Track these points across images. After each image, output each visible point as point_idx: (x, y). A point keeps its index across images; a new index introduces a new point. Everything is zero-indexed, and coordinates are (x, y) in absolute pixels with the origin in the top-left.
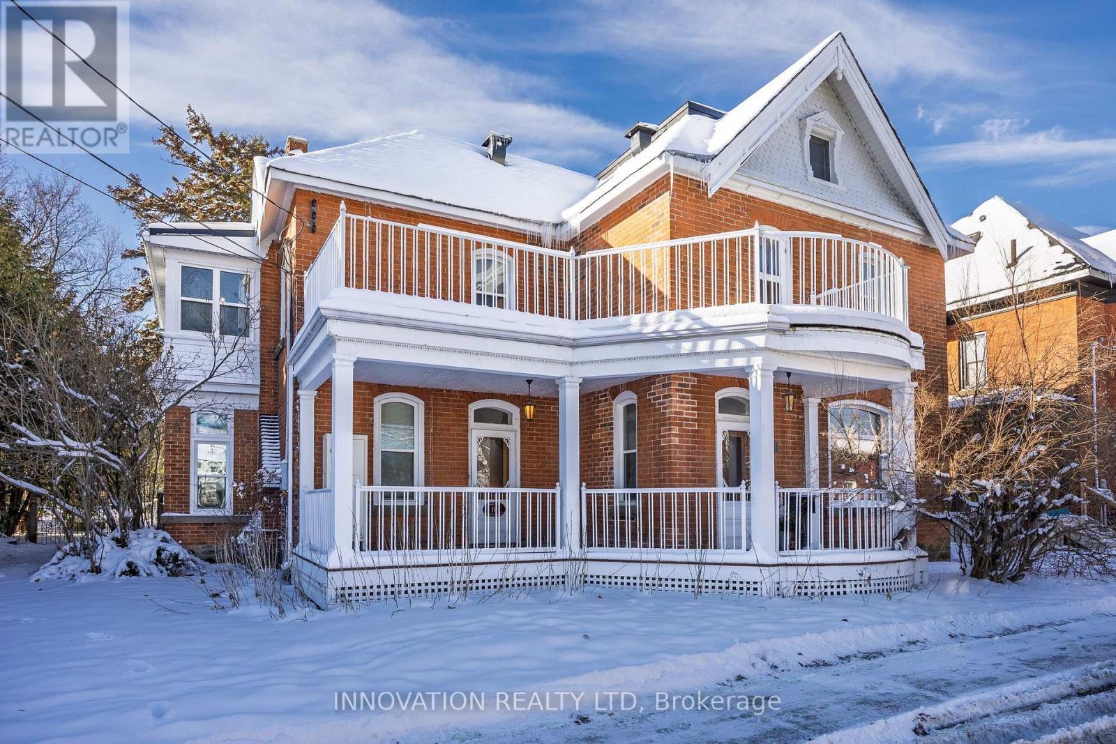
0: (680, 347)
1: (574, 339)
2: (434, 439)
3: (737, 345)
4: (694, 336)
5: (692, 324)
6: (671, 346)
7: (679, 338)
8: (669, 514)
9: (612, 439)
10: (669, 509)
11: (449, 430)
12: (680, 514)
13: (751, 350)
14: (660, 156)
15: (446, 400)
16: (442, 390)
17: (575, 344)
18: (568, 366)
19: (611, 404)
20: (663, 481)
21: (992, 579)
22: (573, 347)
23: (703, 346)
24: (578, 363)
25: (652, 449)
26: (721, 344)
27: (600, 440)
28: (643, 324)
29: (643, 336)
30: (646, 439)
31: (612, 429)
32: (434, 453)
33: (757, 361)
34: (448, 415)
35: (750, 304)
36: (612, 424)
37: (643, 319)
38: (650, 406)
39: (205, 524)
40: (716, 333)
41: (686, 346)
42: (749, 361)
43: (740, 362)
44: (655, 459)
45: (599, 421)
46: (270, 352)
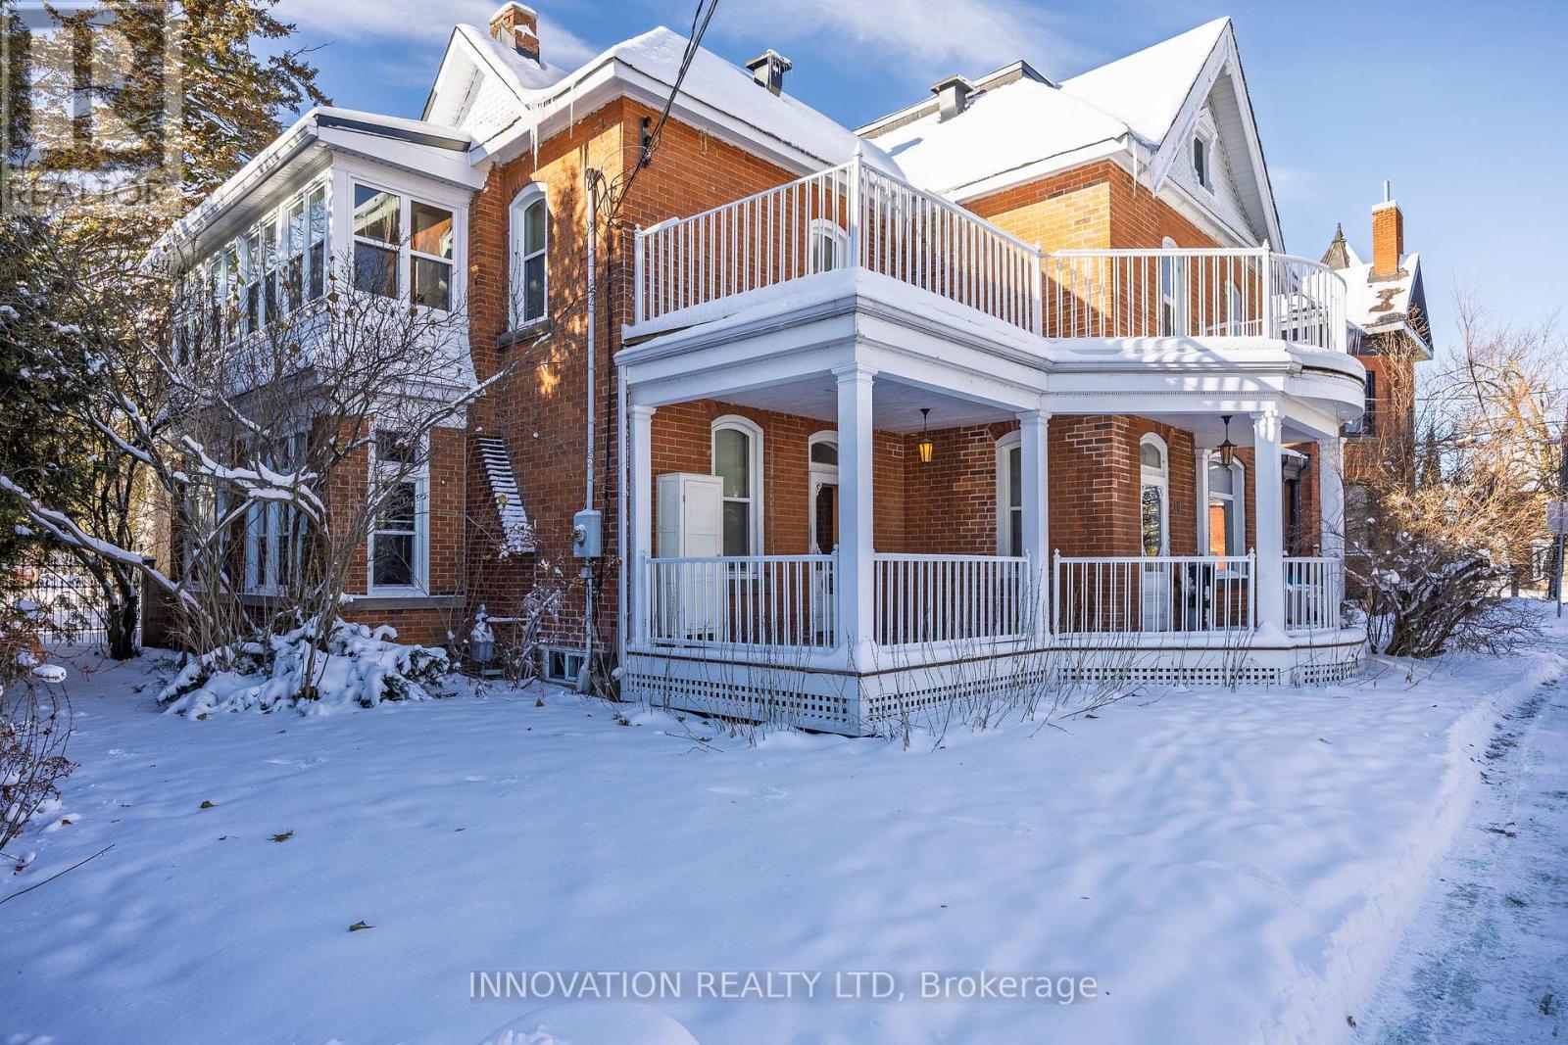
0: (1182, 383)
1: (1055, 363)
2: (775, 484)
3: (1250, 386)
4: (1204, 370)
5: (1201, 357)
6: (1171, 380)
7: (1184, 371)
8: (1106, 589)
9: (994, 491)
10: (1106, 582)
11: (789, 472)
12: (1120, 589)
13: (1265, 393)
14: (1119, 139)
15: (787, 430)
16: (783, 415)
17: (1052, 369)
18: (1037, 397)
19: (993, 445)
20: (1099, 547)
21: (1416, 656)
22: (1049, 372)
23: (1211, 384)
24: (1051, 393)
25: (1074, 506)
26: (1231, 383)
27: (970, 492)
28: (1138, 350)
29: (1143, 366)
30: (1063, 493)
31: (994, 478)
32: (775, 505)
33: (1269, 407)
34: (788, 450)
35: (1257, 338)
36: (994, 471)
37: (1139, 343)
38: (1071, 451)
39: (391, 612)
40: (1228, 369)
41: (1191, 383)
42: (1259, 405)
43: (1248, 406)
44: (1082, 519)
45: (968, 467)
46: (490, 338)
